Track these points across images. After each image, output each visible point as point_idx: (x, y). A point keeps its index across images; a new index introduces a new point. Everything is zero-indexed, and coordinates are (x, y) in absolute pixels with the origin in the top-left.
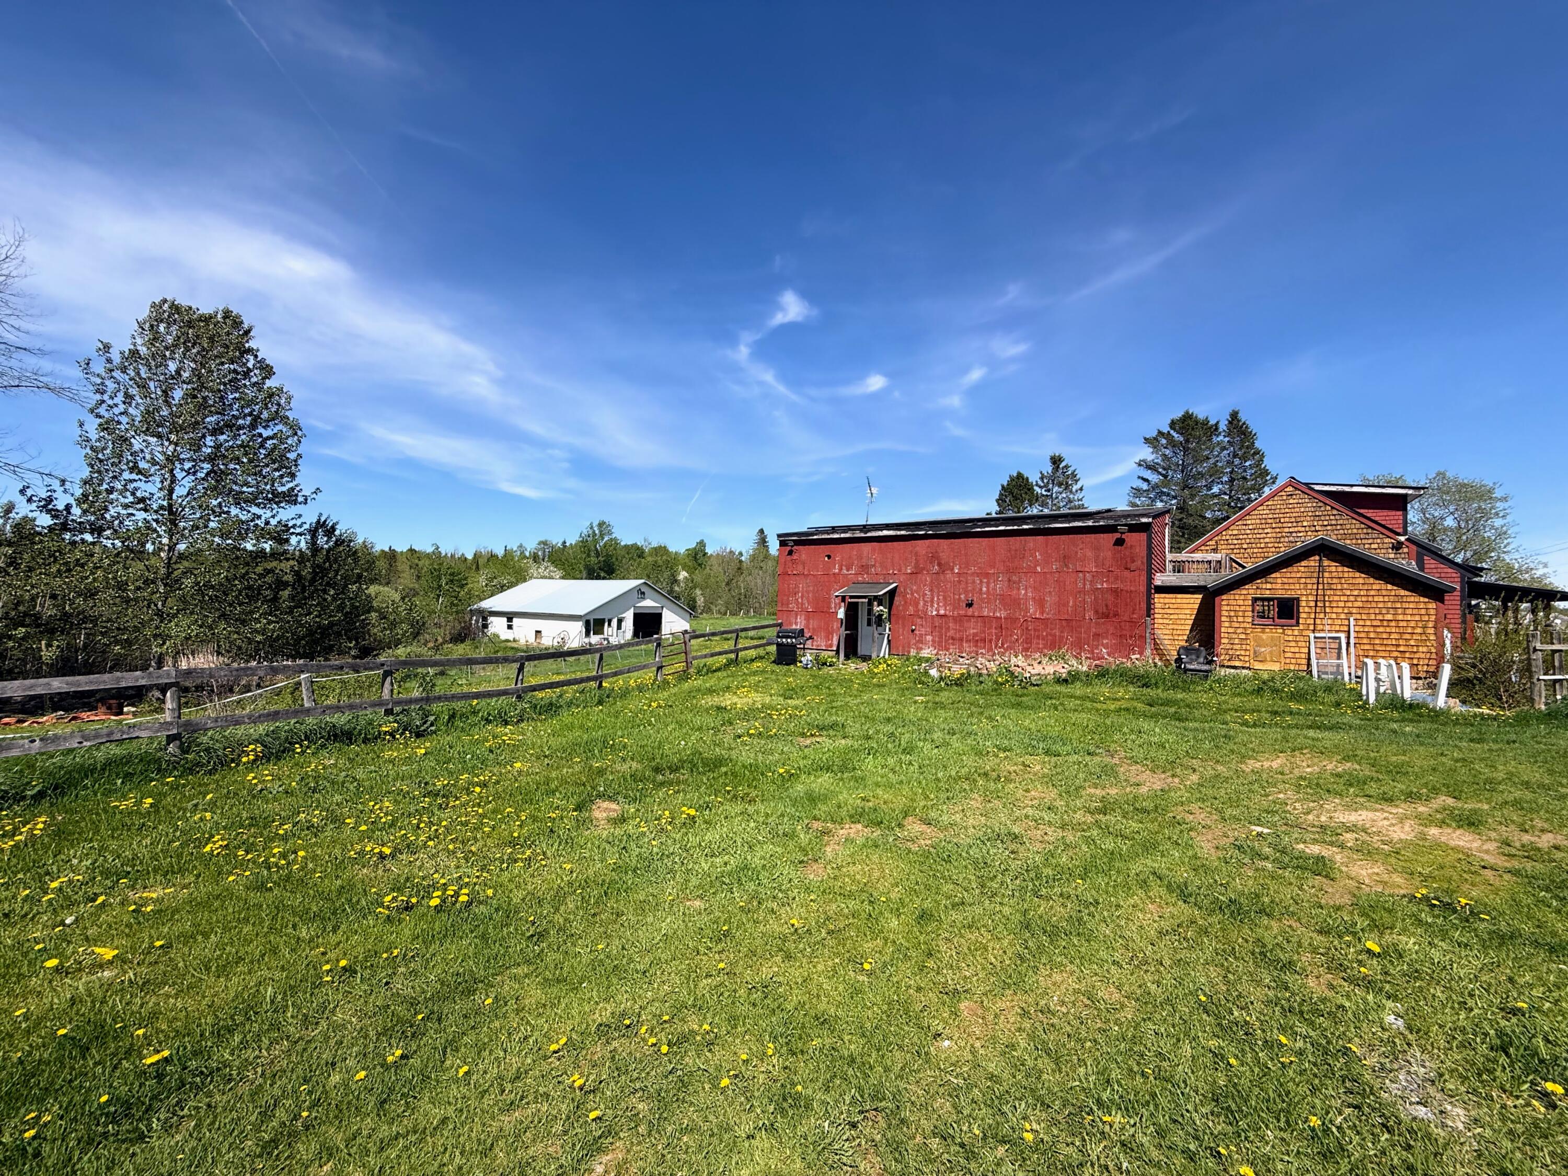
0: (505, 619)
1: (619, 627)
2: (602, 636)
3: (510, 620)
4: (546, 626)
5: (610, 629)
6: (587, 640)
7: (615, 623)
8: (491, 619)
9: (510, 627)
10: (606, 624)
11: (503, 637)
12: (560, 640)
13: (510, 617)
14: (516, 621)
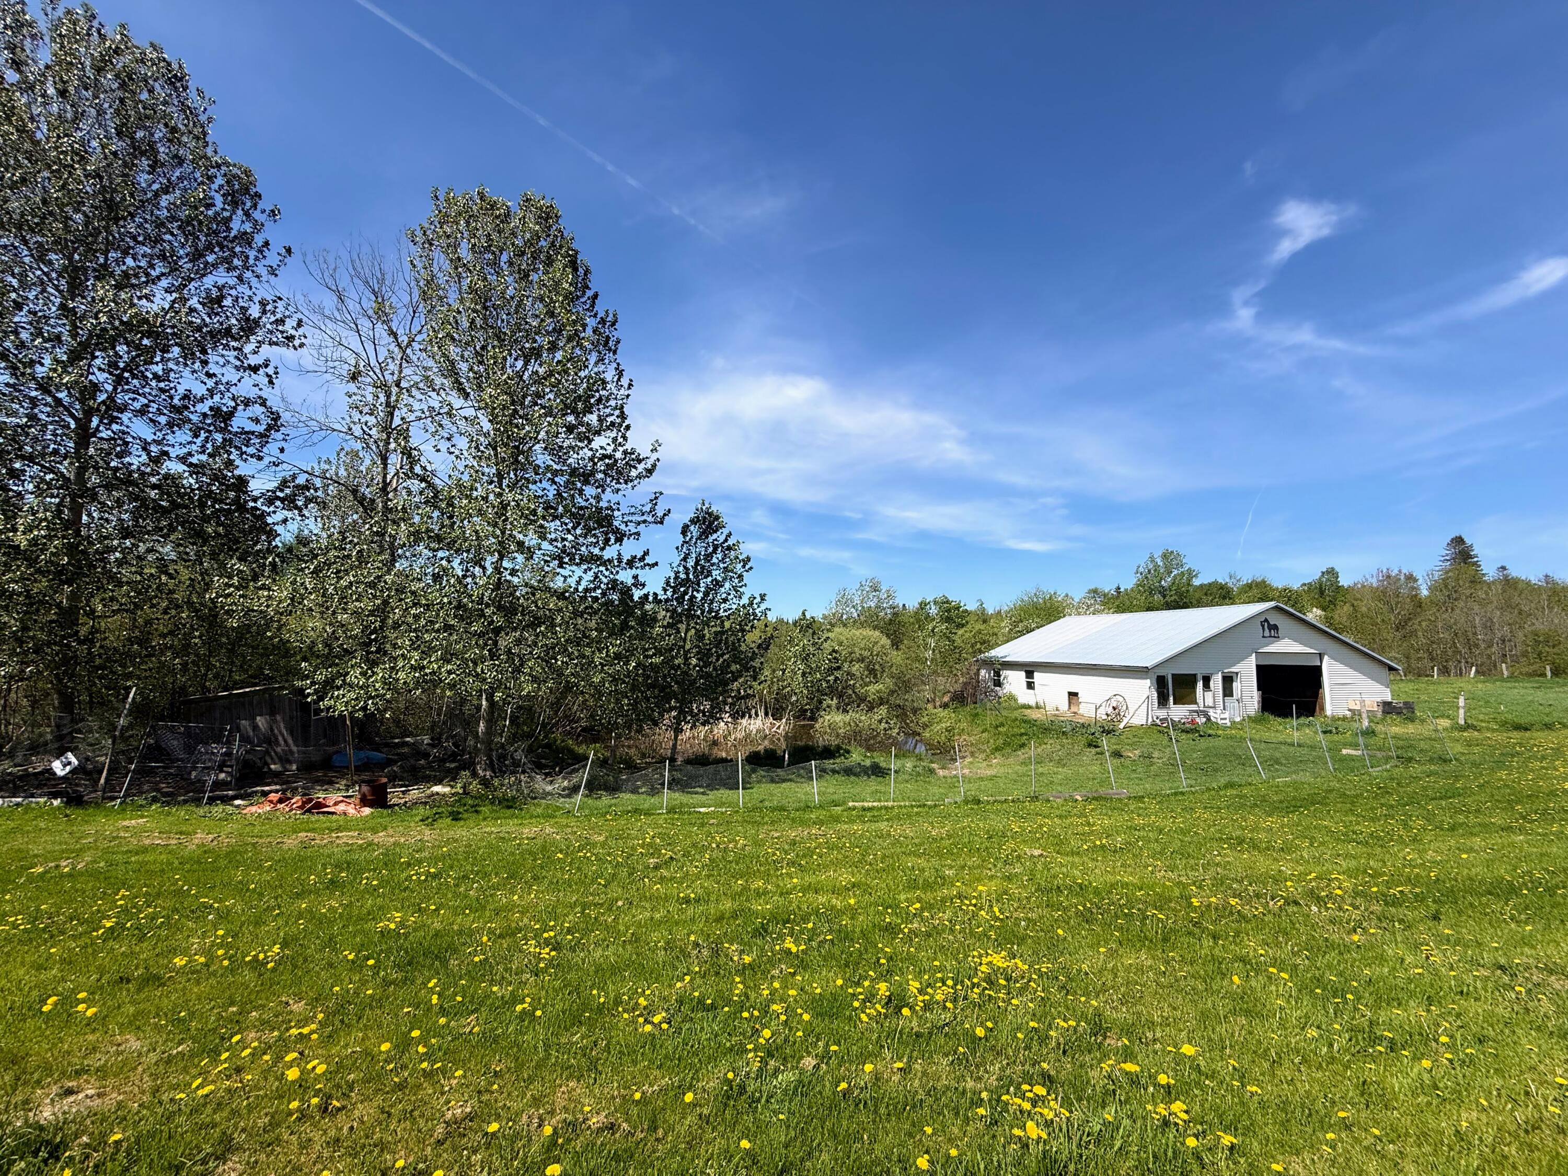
0: (1023, 674)
1: (1228, 691)
2: (1193, 707)
3: (1029, 674)
4: (1086, 686)
5: (1209, 695)
6: (1162, 713)
7: (1217, 682)
8: (1004, 673)
9: (1030, 686)
10: (1200, 685)
11: (1022, 700)
12: (1110, 710)
13: (1030, 669)
14: (1038, 677)
